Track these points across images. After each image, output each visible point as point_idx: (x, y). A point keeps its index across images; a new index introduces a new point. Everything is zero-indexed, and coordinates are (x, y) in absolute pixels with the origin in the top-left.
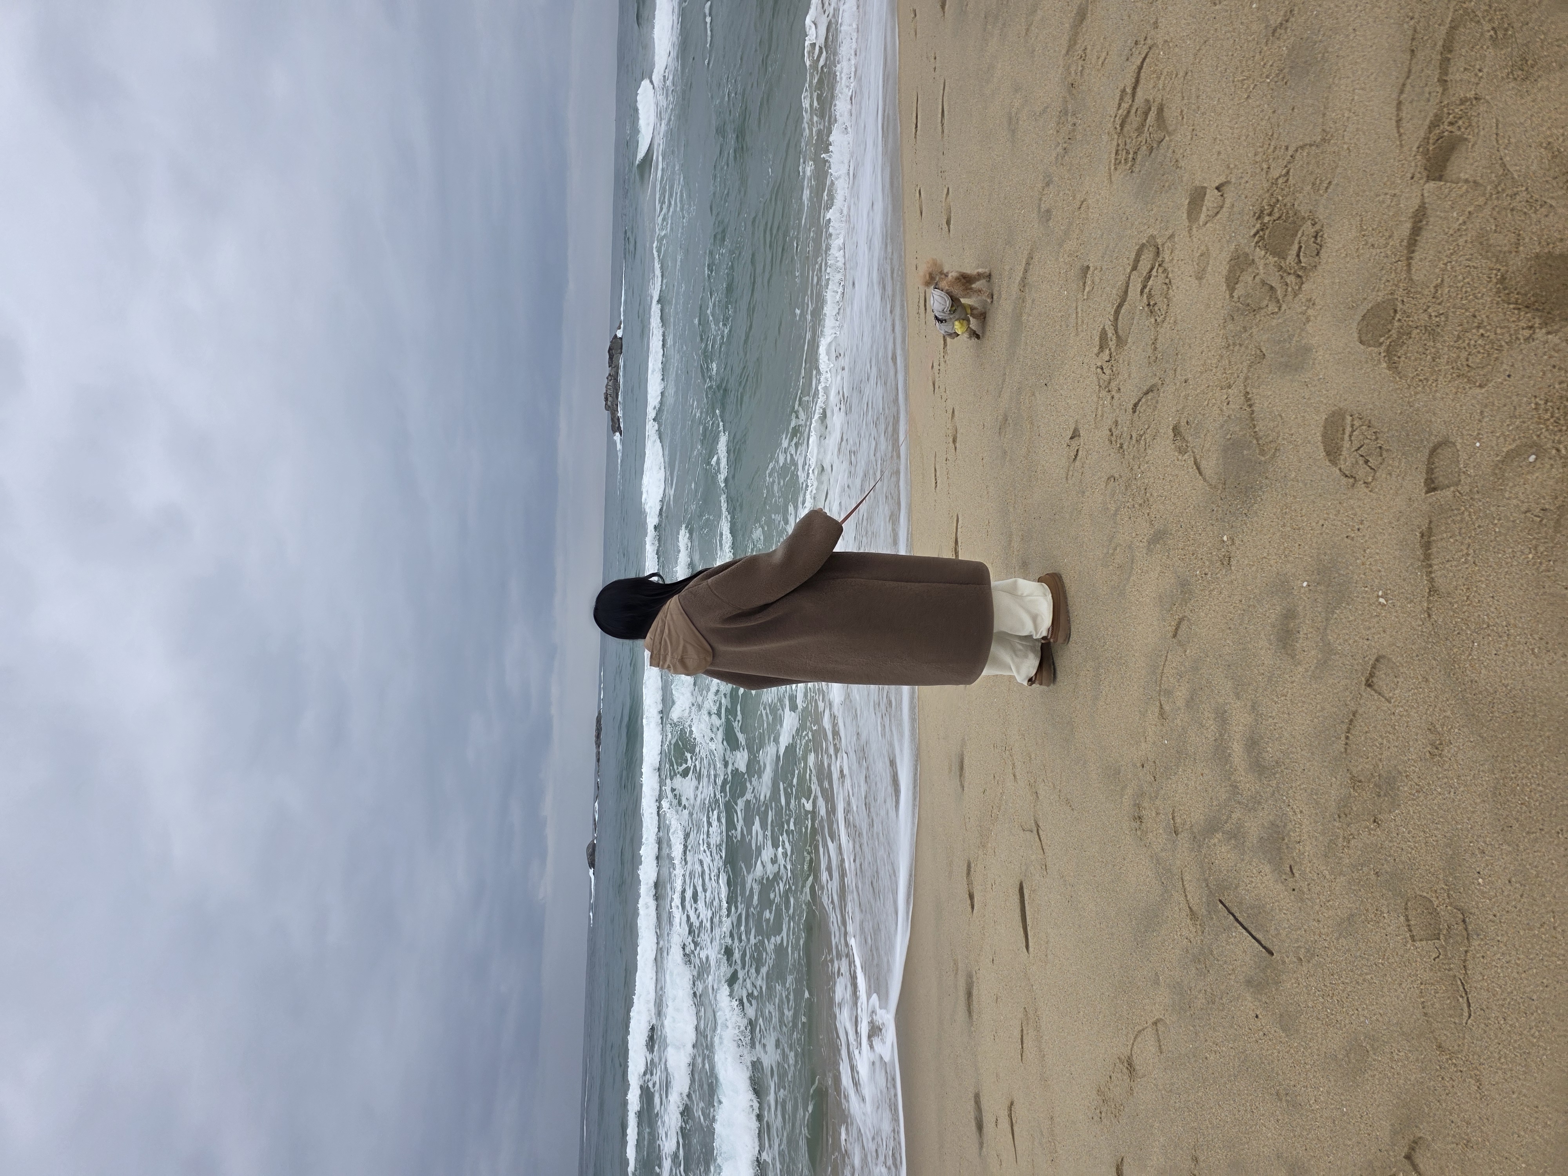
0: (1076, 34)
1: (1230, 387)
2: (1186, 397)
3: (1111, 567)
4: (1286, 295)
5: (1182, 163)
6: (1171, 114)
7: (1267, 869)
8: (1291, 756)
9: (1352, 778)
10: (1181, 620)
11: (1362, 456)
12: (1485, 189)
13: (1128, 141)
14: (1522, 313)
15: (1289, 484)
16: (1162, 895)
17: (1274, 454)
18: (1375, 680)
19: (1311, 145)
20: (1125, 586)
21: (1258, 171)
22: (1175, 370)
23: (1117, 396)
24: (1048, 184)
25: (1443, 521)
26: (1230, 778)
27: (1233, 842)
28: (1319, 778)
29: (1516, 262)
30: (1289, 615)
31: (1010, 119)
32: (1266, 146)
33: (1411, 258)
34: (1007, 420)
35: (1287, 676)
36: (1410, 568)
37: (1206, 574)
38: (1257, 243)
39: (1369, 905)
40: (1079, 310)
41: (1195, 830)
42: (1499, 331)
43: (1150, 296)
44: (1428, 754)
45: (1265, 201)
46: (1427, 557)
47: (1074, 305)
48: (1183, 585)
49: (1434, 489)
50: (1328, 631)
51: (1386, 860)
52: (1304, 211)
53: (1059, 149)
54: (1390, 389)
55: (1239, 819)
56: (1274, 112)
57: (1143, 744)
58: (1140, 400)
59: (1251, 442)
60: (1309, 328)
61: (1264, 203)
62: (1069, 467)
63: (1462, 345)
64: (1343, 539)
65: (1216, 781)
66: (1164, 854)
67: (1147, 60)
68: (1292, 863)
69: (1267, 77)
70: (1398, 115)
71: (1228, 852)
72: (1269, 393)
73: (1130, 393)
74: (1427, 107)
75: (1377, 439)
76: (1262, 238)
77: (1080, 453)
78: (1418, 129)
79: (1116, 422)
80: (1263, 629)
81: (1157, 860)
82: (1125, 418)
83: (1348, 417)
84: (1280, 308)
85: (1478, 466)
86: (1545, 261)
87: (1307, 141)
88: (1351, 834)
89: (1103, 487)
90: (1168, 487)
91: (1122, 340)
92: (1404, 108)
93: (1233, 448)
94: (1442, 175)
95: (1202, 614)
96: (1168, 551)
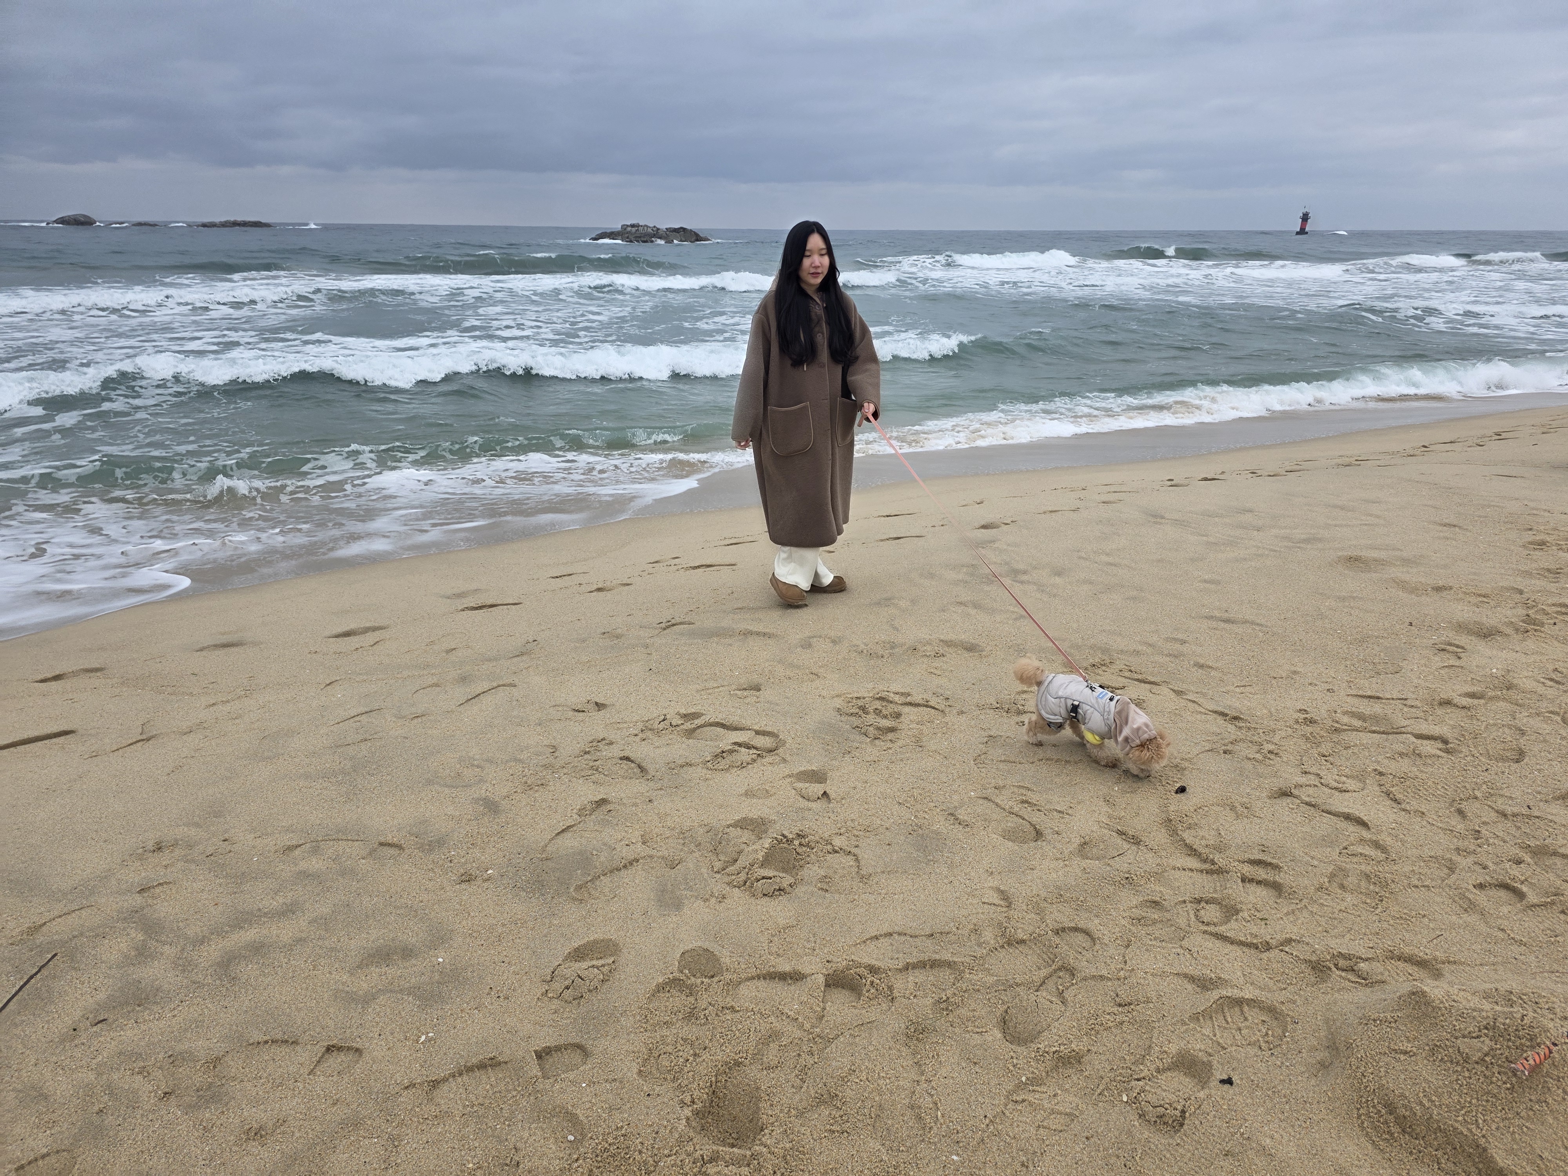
0: (957, 646)
1: (644, 843)
3: (458, 766)
4: (728, 875)
5: (847, 757)
6: (889, 740)
7: (101, 996)
8: (243, 991)
9: (218, 1059)
10: (399, 847)
11: (573, 982)
12: (817, 1027)
13: (868, 707)
14: (706, 1090)
15: (547, 921)
16: (60, 891)
17: (577, 899)
18: (335, 1053)
19: (858, 866)
20: (438, 783)
21: (839, 825)
22: (661, 789)
23: (637, 739)
24: (834, 642)
25: (508, 1074)
26: (213, 934)
27: (133, 953)
28: (217, 1025)
29: (753, 1072)
30: (407, 953)
31: (891, 598)
32: (859, 828)
33: (759, 979)
34: (617, 637)
35: (337, 966)
36: (458, 1056)
37: (451, 861)
38: (776, 838)
39: (59, 1112)
40: (721, 689)
41: (147, 910)
42: (691, 1074)
43: (731, 752)
44: (248, 1127)
45: (813, 838)
46: (470, 1069)
47: (726, 684)
48: (438, 842)
49: (539, 1058)
50: (389, 994)
51: (118, 1116)
52: (805, 873)
53: (862, 646)
54: (639, 991)
55: (162, 954)
56: (887, 829)
57: (253, 836)
58: (632, 762)
59: (589, 875)
60: (698, 903)
62: (567, 706)
63: (678, 1045)
64: (488, 984)
65: (209, 921)
66: (114, 882)
67: (933, 710)
68: (110, 1021)
69: (915, 816)
70: (881, 936)
71: (119, 950)
72: (637, 881)
73: (640, 751)
74: (886, 959)
75: (590, 991)
76: (780, 841)
77: (581, 714)
78: (869, 955)
79: (611, 743)
80: (390, 931)
81: (106, 877)
82: (615, 751)
83: (612, 959)
84: (719, 872)
85: (562, 1091)
86: (754, 1096)
87: (862, 863)
88: (149, 1074)
89: (545, 743)
90: (544, 805)
91: (690, 733)
92: (886, 939)
93: (584, 859)
94: (829, 986)
95: (406, 867)
96: (476, 819)
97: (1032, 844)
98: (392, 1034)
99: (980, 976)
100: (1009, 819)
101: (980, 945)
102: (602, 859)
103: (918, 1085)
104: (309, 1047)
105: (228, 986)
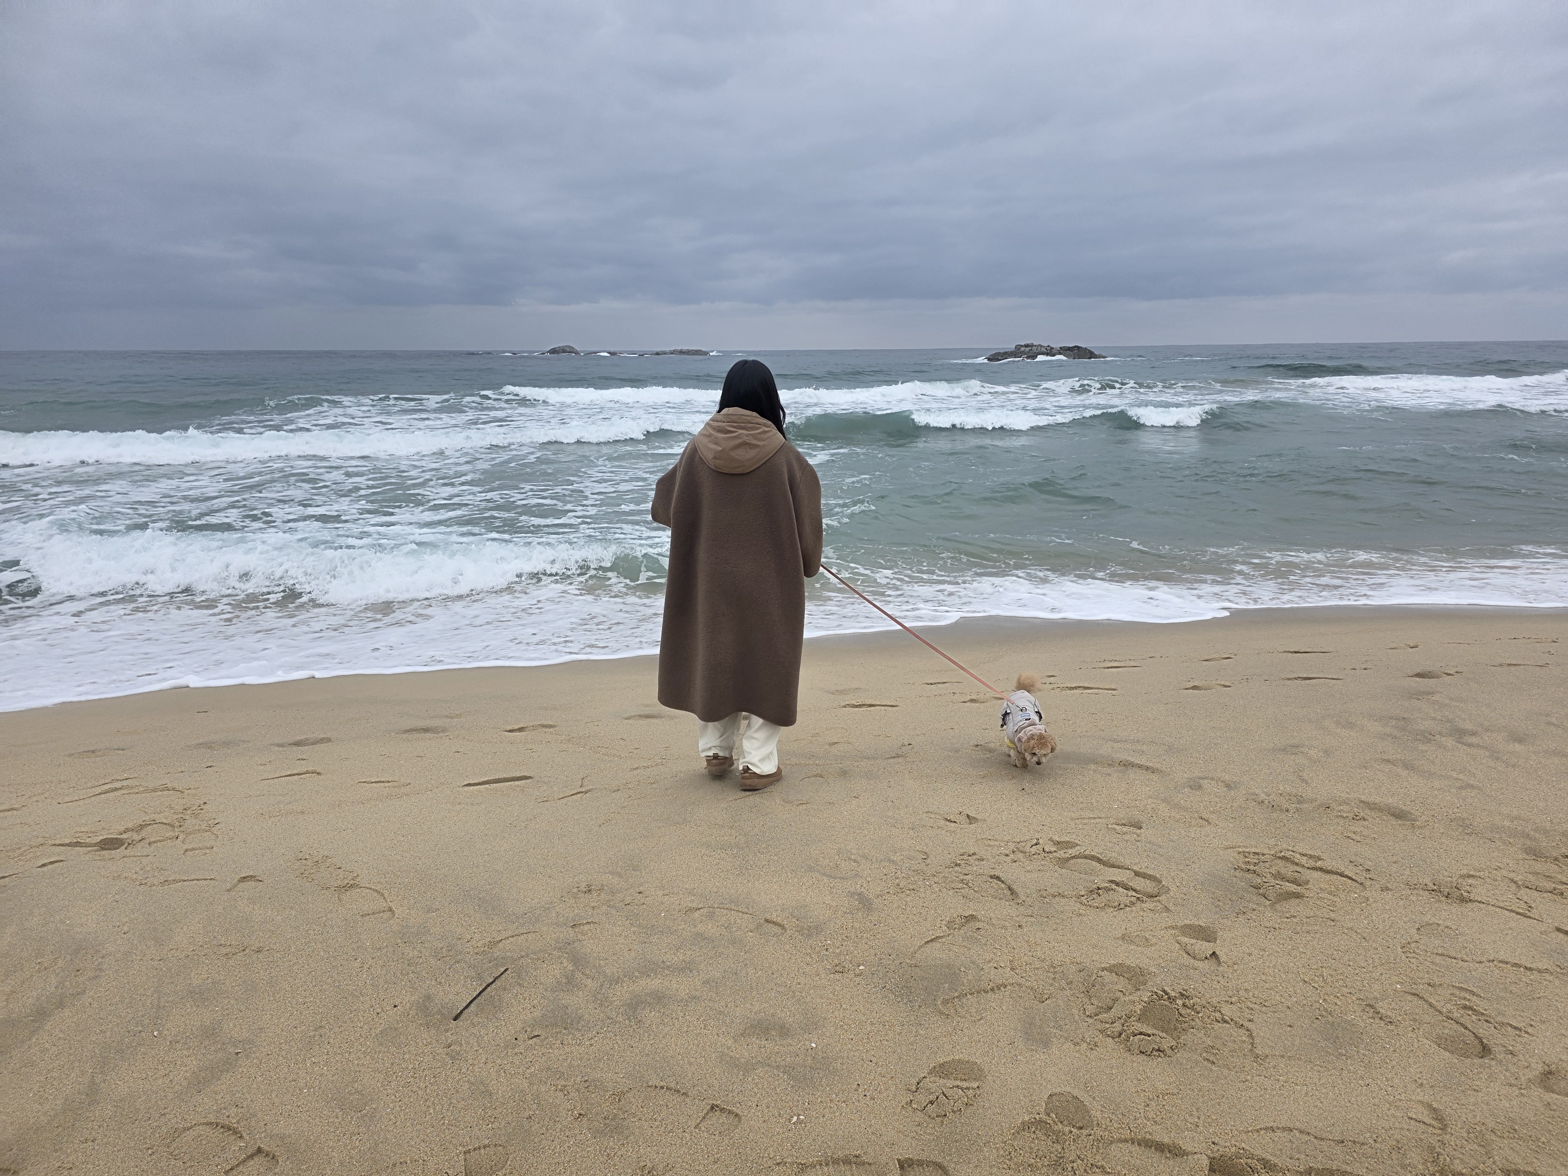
0: (1381, 810)
1: (1012, 969)
2: (1004, 927)
3: (837, 857)
4: (1102, 1022)
5: (1241, 918)
6: (1292, 906)
7: (537, 1014)
8: (646, 1035)
9: (623, 1093)
10: (782, 926)
11: (937, 1098)
13: (1267, 865)
15: (914, 1028)
16: (514, 914)
17: (943, 1013)
18: (718, 1113)
19: (1252, 1044)
20: (818, 871)
21: (1230, 993)
22: (1032, 916)
23: (1008, 859)
24: (1228, 786)
26: (625, 976)
27: (564, 981)
28: (624, 1061)
30: (784, 1031)
31: (1297, 746)
32: (1254, 1000)
33: (1133, 1143)
35: (724, 1029)
36: (826, 1145)
37: (827, 950)
38: (1156, 992)
39: (501, 1109)
40: (1098, 820)
41: (576, 944)
43: (1108, 890)
45: (1199, 1000)
46: (836, 1162)
47: (1103, 816)
48: (816, 928)
49: (902, 1167)
50: (767, 1068)
51: (542, 1126)
52: (1186, 1038)
53: (1263, 796)
54: (1004, 1125)
55: (585, 986)
56: (1289, 1008)
57: (662, 892)
58: (1003, 882)
59: (956, 991)
60: (1069, 1044)
61: (1195, 999)
62: (939, 814)
64: (856, 1081)
65: (624, 963)
66: (554, 914)
67: (1349, 881)
68: (542, 1037)
69: (1324, 1000)
70: (1278, 1128)
71: (554, 976)
72: (1004, 1008)
73: (1011, 872)
74: (1284, 1157)
75: (954, 1112)
76: (1160, 998)
77: (953, 825)
78: (1264, 1148)
79: (982, 859)
80: (771, 1006)
81: (548, 909)
82: (986, 868)
83: (977, 1084)
84: (1089, 1016)
87: (1257, 1040)
88: (568, 1093)
89: (918, 848)
90: (915, 911)
91: (1063, 862)
92: (1285, 1134)
93: (952, 973)
94: (1214, 1171)
95: (787, 947)
96: (851, 913)
97: (1478, 1061)
98: (768, 1107)
100: (1446, 1024)
102: (970, 977)
104: (697, 1101)
105: (635, 1027)
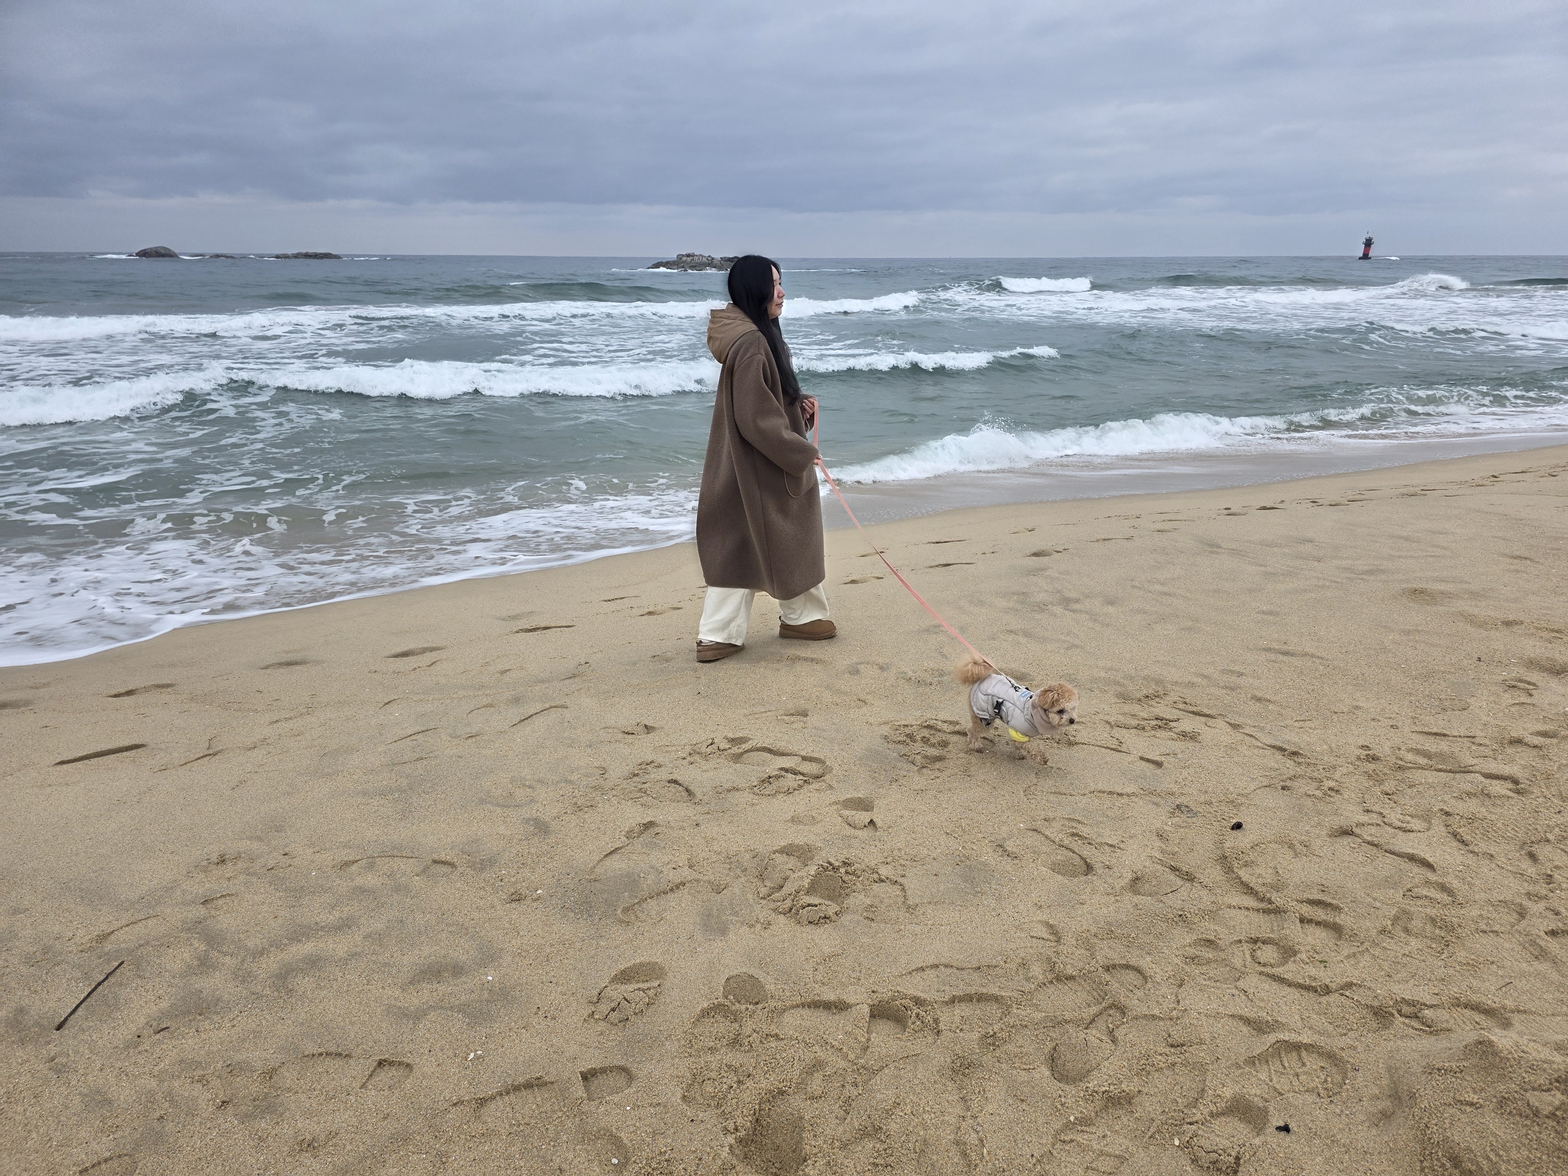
1: (690, 867)
3: (510, 786)
4: (774, 901)
5: (894, 786)
6: (937, 769)
7: (164, 1005)
8: (299, 1003)
9: (274, 1070)
10: (452, 865)
11: (619, 1004)
12: (861, 1058)
13: (915, 734)
14: (750, 1118)
15: (594, 942)
16: (128, 900)
17: (624, 922)
18: (386, 1068)
19: (905, 897)
20: (490, 803)
21: (886, 854)
22: (708, 813)
23: (685, 762)
24: (881, 668)
25: (554, 1094)
26: (272, 946)
27: (196, 963)
28: (274, 1036)
29: (796, 1102)
30: (457, 970)
32: (905, 857)
33: (804, 1007)
34: (667, 661)
35: (390, 981)
36: (505, 1075)
37: (501, 880)
38: (822, 866)
39: (122, 1117)
40: (768, 713)
41: (209, 921)
42: (735, 1101)
43: (778, 777)
44: (301, 1138)
45: (859, 866)
46: (517, 1088)
47: (773, 709)
48: (490, 860)
49: (584, 1079)
50: (440, 1011)
51: (178, 1123)
52: (851, 901)
53: (910, 674)
54: (684, 1016)
55: (223, 965)
56: (934, 859)
57: (312, 850)
58: (680, 785)
59: (636, 897)
60: (745, 928)
62: (617, 728)
63: (722, 1071)
64: (536, 1004)
65: (269, 933)
66: (179, 893)
68: (173, 1029)
69: (963, 847)
70: (927, 967)
71: (183, 960)
72: (683, 905)
73: (687, 775)
74: (933, 991)
75: (636, 1014)
76: (826, 869)
77: (630, 736)
78: (915, 987)
79: (660, 766)
80: (442, 948)
81: (172, 888)
82: (664, 774)
83: (658, 983)
84: (764, 898)
85: (607, 1113)
86: (797, 1125)
87: (909, 893)
88: (208, 1082)
89: (595, 764)
90: (593, 826)
91: (738, 758)
92: (932, 971)
93: (631, 881)
94: (874, 1017)
95: (459, 885)
96: (527, 839)
97: (1083, 878)
98: (442, 1050)
99: (1028, 1011)
100: (1058, 851)
101: (1028, 979)
102: (649, 882)
103: (964, 1121)
104: (362, 1061)
